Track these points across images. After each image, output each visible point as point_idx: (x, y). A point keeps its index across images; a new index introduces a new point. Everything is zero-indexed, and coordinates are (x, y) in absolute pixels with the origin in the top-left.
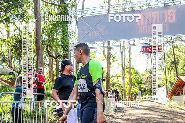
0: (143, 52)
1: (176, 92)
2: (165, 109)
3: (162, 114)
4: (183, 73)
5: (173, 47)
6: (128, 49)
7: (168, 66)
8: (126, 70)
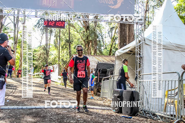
0: (45, 26)
2: (57, 86)
4: (75, 52)
5: (69, 26)
6: (22, 21)
7: (62, 44)
8: (17, 44)
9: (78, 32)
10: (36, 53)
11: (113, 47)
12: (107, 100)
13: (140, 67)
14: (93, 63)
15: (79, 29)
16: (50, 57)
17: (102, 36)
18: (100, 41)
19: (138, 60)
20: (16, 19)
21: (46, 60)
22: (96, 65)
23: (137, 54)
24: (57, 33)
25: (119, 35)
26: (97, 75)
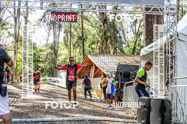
1: (82, 74)
4: (90, 52)
5: (82, 19)
6: (24, 14)
7: (74, 42)
8: (19, 43)
9: (93, 27)
10: (41, 53)
11: (137, 44)
12: (131, 111)
13: (172, 69)
14: (113, 65)
15: (95, 23)
16: (59, 58)
17: (123, 31)
18: (120, 37)
19: (170, 60)
20: (16, 12)
21: (54, 61)
22: (117, 67)
23: (168, 53)
24: (67, 28)
25: (145, 30)
26: (118, 80)
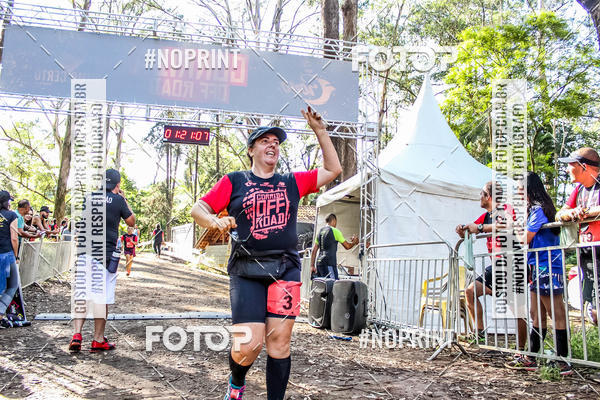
0: (166, 140)
1: (215, 237)
2: (190, 272)
3: (183, 283)
5: (217, 141)
6: (116, 129)
7: (202, 179)
9: (236, 154)
10: (143, 198)
13: (369, 229)
15: (240, 148)
16: (174, 207)
17: (288, 164)
19: (366, 215)
21: (166, 213)
23: (363, 203)
24: (191, 156)
